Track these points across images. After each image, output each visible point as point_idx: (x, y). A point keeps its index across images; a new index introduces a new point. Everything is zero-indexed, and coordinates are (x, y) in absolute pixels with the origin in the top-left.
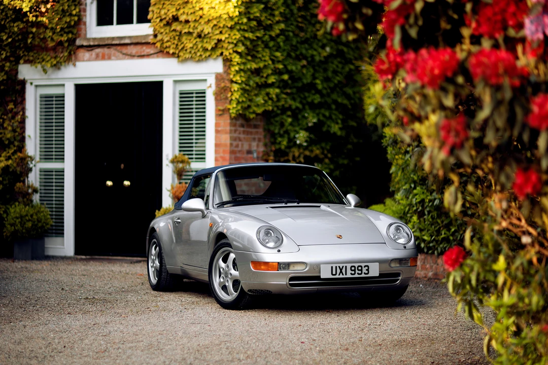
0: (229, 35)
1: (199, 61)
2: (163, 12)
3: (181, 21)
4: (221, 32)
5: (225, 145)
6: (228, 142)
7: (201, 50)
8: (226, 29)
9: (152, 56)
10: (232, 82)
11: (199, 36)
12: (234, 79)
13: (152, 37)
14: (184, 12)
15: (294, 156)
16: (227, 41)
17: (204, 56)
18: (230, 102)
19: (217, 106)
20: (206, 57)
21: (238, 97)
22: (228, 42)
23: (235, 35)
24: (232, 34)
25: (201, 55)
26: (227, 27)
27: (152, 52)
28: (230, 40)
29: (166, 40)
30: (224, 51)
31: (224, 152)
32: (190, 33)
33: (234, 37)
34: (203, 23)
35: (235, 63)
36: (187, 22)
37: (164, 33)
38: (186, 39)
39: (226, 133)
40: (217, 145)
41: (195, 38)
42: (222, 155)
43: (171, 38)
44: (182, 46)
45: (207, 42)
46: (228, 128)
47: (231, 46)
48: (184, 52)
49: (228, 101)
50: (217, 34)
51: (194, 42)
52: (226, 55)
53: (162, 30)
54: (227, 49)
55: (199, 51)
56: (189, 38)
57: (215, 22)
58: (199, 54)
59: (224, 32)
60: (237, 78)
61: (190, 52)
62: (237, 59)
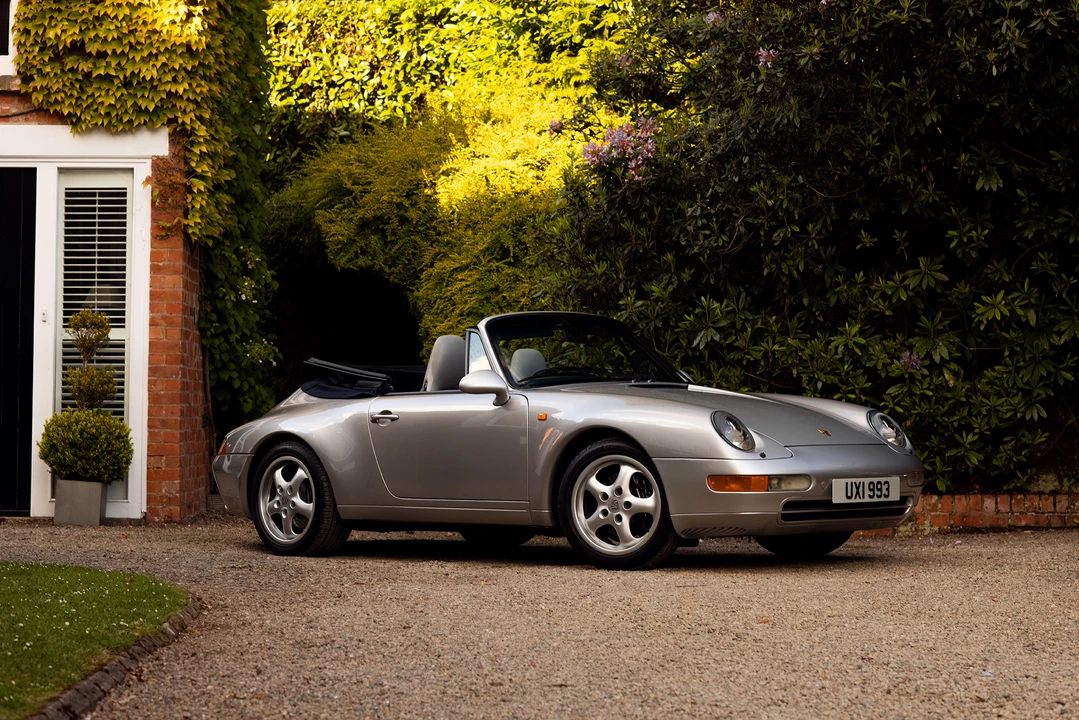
0: (190, 85)
1: (124, 132)
2: (51, 34)
3: (90, 53)
4: (175, 80)
5: (174, 296)
6: (180, 289)
7: (131, 111)
8: (183, 73)
9: (16, 118)
10: (191, 173)
11: (127, 84)
12: (199, 170)
13: (18, 81)
14: (97, 36)
15: (236, 324)
16: (185, 98)
17: (136, 124)
18: (186, 215)
19: (154, 219)
20: (140, 124)
21: (204, 203)
22: (188, 99)
23: (199, 85)
24: (194, 85)
25: (130, 121)
26: (185, 69)
27: (14, 111)
28: (192, 97)
29: (55, 88)
30: (179, 114)
31: (170, 308)
32: (108, 78)
33: (198, 91)
34: (138, 59)
35: (202, 140)
36: (102, 55)
37: (52, 75)
38: (99, 88)
39: (176, 272)
40: (153, 295)
41: (119, 88)
42: (165, 313)
43: (64, 85)
44: (90, 101)
45: (143, 96)
46: (180, 263)
47: (191, 106)
48: (92, 113)
49: (180, 212)
50: (168, 82)
51: (118, 95)
52: (183, 123)
53: (48, 69)
54: (184, 112)
55: (126, 111)
56: (105, 86)
57: (163, 59)
58: (125, 119)
59: (180, 79)
60: (203, 168)
61: (108, 114)
62: (202, 131)
